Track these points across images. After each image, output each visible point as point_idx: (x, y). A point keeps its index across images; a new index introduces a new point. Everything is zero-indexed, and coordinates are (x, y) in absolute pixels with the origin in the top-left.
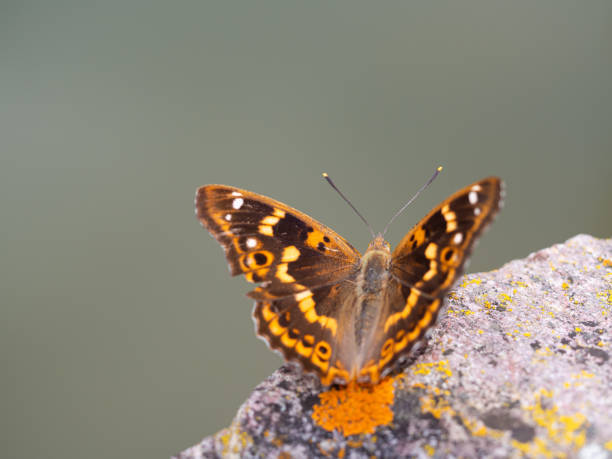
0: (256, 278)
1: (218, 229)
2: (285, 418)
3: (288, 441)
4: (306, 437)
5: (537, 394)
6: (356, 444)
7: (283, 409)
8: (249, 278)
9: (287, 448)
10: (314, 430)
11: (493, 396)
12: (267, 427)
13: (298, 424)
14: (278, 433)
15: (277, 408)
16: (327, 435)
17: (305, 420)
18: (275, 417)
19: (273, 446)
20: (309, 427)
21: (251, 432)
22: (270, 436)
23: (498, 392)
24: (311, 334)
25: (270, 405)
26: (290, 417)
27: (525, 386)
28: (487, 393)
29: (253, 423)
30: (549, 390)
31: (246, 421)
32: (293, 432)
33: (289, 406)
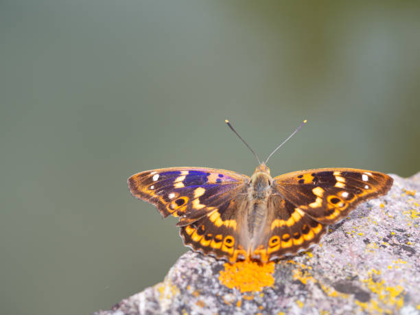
0: (180, 214)
1: (148, 196)
2: (201, 278)
3: (203, 294)
4: (215, 291)
5: (370, 272)
6: (249, 298)
7: (200, 272)
8: (175, 215)
9: (202, 298)
10: (220, 287)
11: (340, 272)
12: (189, 283)
13: (209, 283)
14: (197, 288)
15: (196, 271)
16: (229, 291)
17: (214, 280)
18: (195, 277)
19: (192, 296)
20: (217, 285)
21: (178, 286)
22: (191, 289)
23: (343, 270)
24: (220, 234)
25: (192, 269)
26: (204, 278)
27: (361, 266)
28: (336, 269)
29: (180, 280)
30: (377, 270)
31: (176, 278)
32: (206, 288)
33: (204, 270)
